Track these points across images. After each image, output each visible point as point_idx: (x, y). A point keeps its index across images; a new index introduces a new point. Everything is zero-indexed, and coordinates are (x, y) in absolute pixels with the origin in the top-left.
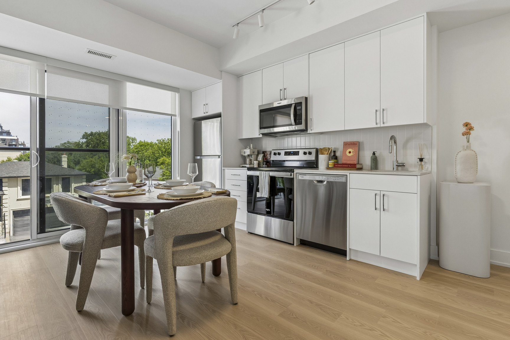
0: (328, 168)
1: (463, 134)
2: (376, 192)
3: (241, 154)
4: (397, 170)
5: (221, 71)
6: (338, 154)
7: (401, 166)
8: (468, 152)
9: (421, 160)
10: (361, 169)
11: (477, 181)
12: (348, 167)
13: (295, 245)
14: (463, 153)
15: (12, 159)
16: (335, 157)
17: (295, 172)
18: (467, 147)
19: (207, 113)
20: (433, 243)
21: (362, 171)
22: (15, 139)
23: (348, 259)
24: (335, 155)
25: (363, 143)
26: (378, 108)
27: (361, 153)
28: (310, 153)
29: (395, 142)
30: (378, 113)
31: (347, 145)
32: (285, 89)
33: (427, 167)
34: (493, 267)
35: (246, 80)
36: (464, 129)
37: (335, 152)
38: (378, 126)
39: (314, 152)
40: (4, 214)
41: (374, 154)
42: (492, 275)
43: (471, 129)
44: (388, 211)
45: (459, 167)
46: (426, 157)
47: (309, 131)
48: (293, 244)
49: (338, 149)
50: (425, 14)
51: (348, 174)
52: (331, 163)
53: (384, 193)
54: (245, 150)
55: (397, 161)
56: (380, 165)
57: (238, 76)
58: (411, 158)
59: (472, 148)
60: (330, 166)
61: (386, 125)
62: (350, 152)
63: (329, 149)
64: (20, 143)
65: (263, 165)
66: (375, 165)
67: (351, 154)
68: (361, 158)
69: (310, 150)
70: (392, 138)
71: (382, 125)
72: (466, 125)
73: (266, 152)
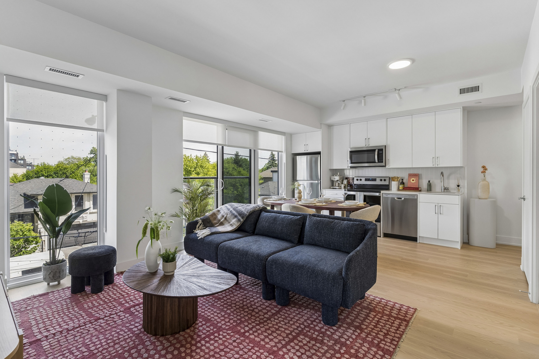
0: (399, 190)
1: (482, 173)
2: (436, 204)
3: (332, 179)
4: (444, 191)
5: (321, 124)
6: (404, 181)
7: (446, 190)
8: (484, 182)
9: (458, 186)
10: (420, 191)
11: (489, 198)
12: (414, 190)
13: (382, 237)
14: (481, 183)
15: (18, 175)
16: (403, 183)
17: (381, 193)
18: (484, 179)
19: (307, 150)
20: (465, 233)
21: (421, 192)
22: (14, 154)
23: (418, 242)
24: (403, 182)
25: (421, 175)
26: (434, 156)
27: (420, 181)
28: (385, 180)
29: (443, 176)
30: (434, 159)
31: (411, 175)
32: (369, 139)
33: (462, 189)
34: (497, 244)
35: (336, 129)
36: (482, 170)
37: (402, 180)
38: (434, 166)
39: (387, 179)
40: (40, 230)
41: (429, 181)
42: (496, 247)
43: (486, 169)
44: (443, 214)
45: (479, 191)
46: (461, 184)
47: (387, 167)
48: (380, 237)
49: (404, 178)
50: (462, 108)
51: (418, 194)
52: (401, 187)
53: (440, 204)
54: (335, 177)
55: (444, 186)
56: (433, 189)
57: (330, 126)
58: (452, 184)
59: (487, 180)
60: (400, 189)
61: (438, 166)
62: (413, 180)
63: (398, 178)
64: (20, 158)
65: (348, 187)
66: (430, 188)
67: (414, 182)
68: (420, 184)
69: (385, 178)
70: (442, 173)
71: (436, 166)
72: (484, 167)
73: (348, 178)
